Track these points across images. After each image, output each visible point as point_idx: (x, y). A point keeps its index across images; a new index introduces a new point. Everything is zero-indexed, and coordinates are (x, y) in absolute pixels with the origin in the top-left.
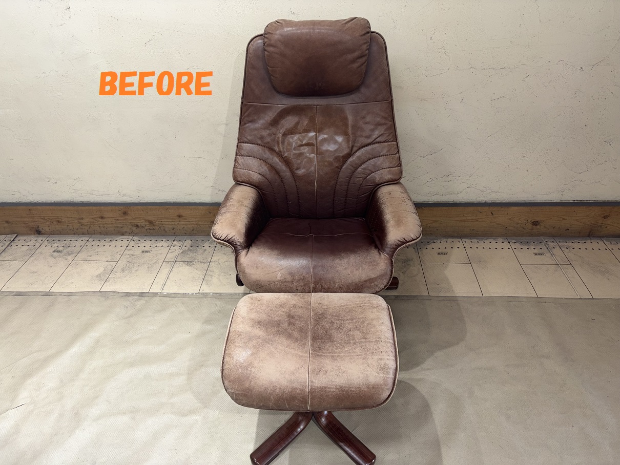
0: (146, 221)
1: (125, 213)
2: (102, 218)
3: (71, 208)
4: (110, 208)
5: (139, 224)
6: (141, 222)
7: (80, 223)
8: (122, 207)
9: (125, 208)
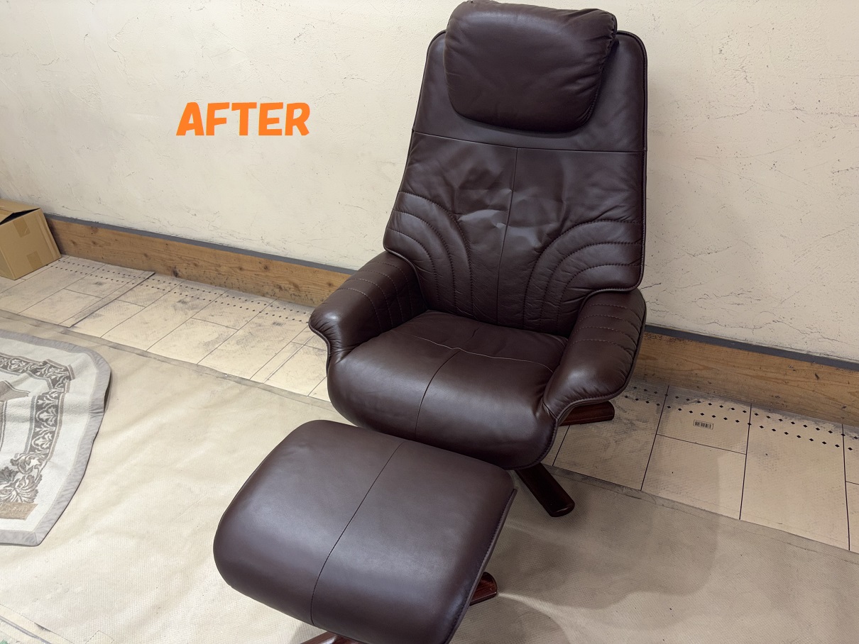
0: (290, 283)
1: (266, 268)
2: (241, 269)
3: (209, 250)
4: (249, 257)
5: (282, 286)
6: (284, 284)
7: (217, 270)
8: (263, 259)
9: (268, 261)
